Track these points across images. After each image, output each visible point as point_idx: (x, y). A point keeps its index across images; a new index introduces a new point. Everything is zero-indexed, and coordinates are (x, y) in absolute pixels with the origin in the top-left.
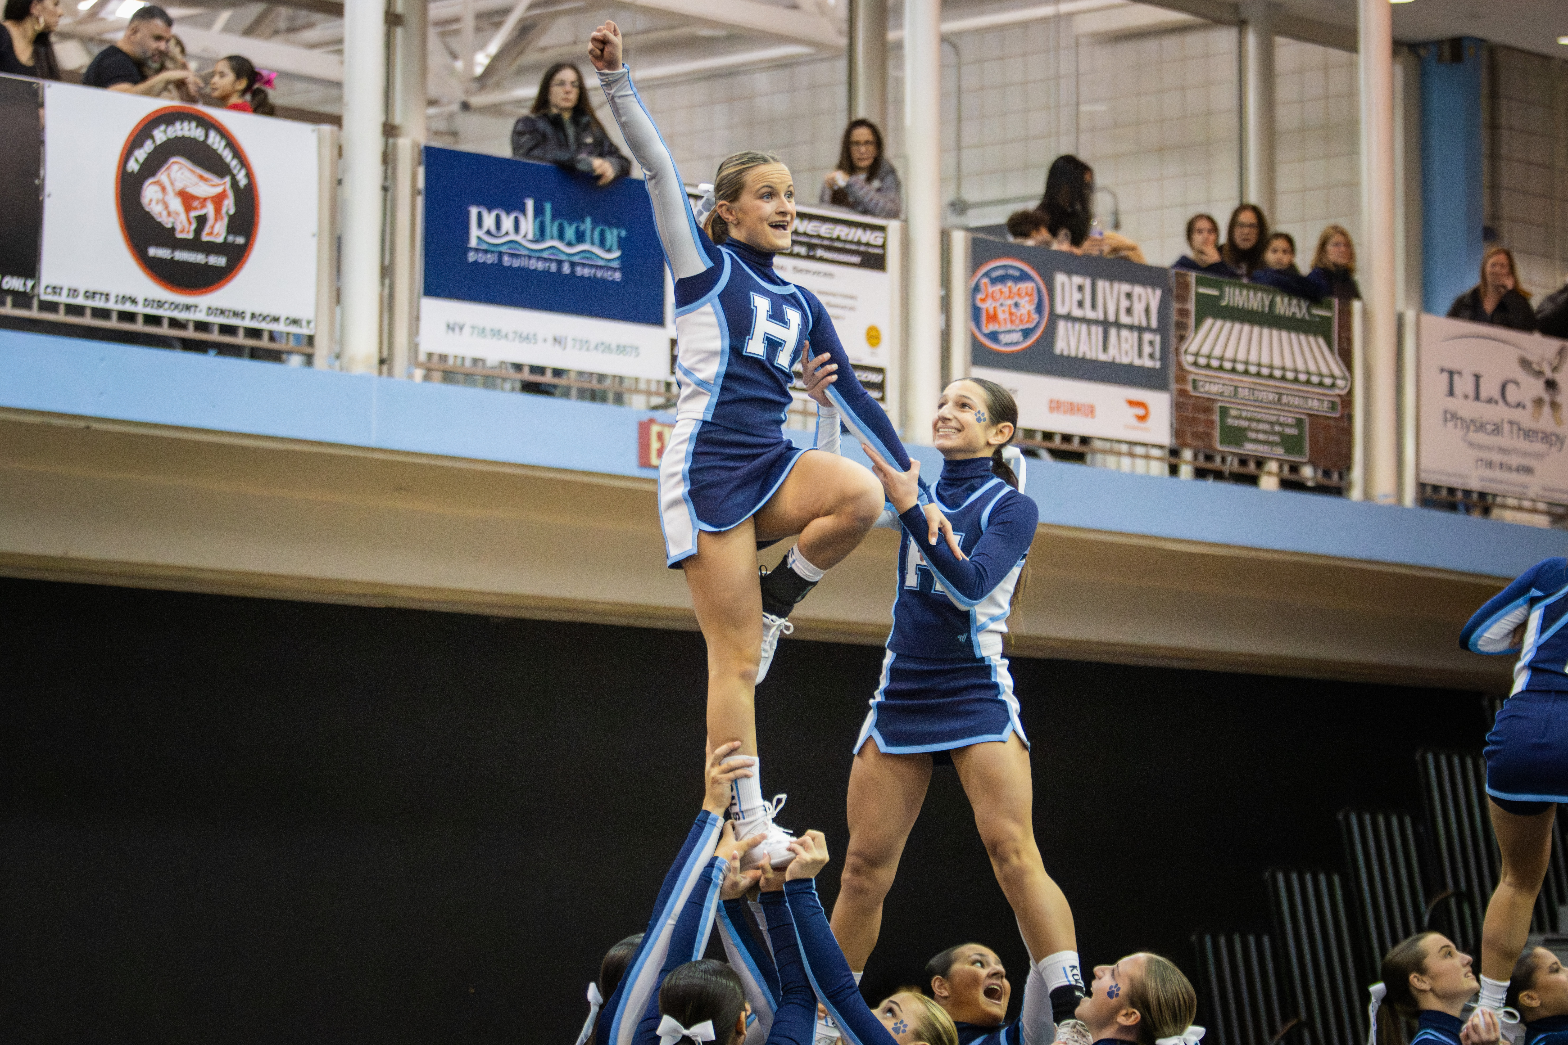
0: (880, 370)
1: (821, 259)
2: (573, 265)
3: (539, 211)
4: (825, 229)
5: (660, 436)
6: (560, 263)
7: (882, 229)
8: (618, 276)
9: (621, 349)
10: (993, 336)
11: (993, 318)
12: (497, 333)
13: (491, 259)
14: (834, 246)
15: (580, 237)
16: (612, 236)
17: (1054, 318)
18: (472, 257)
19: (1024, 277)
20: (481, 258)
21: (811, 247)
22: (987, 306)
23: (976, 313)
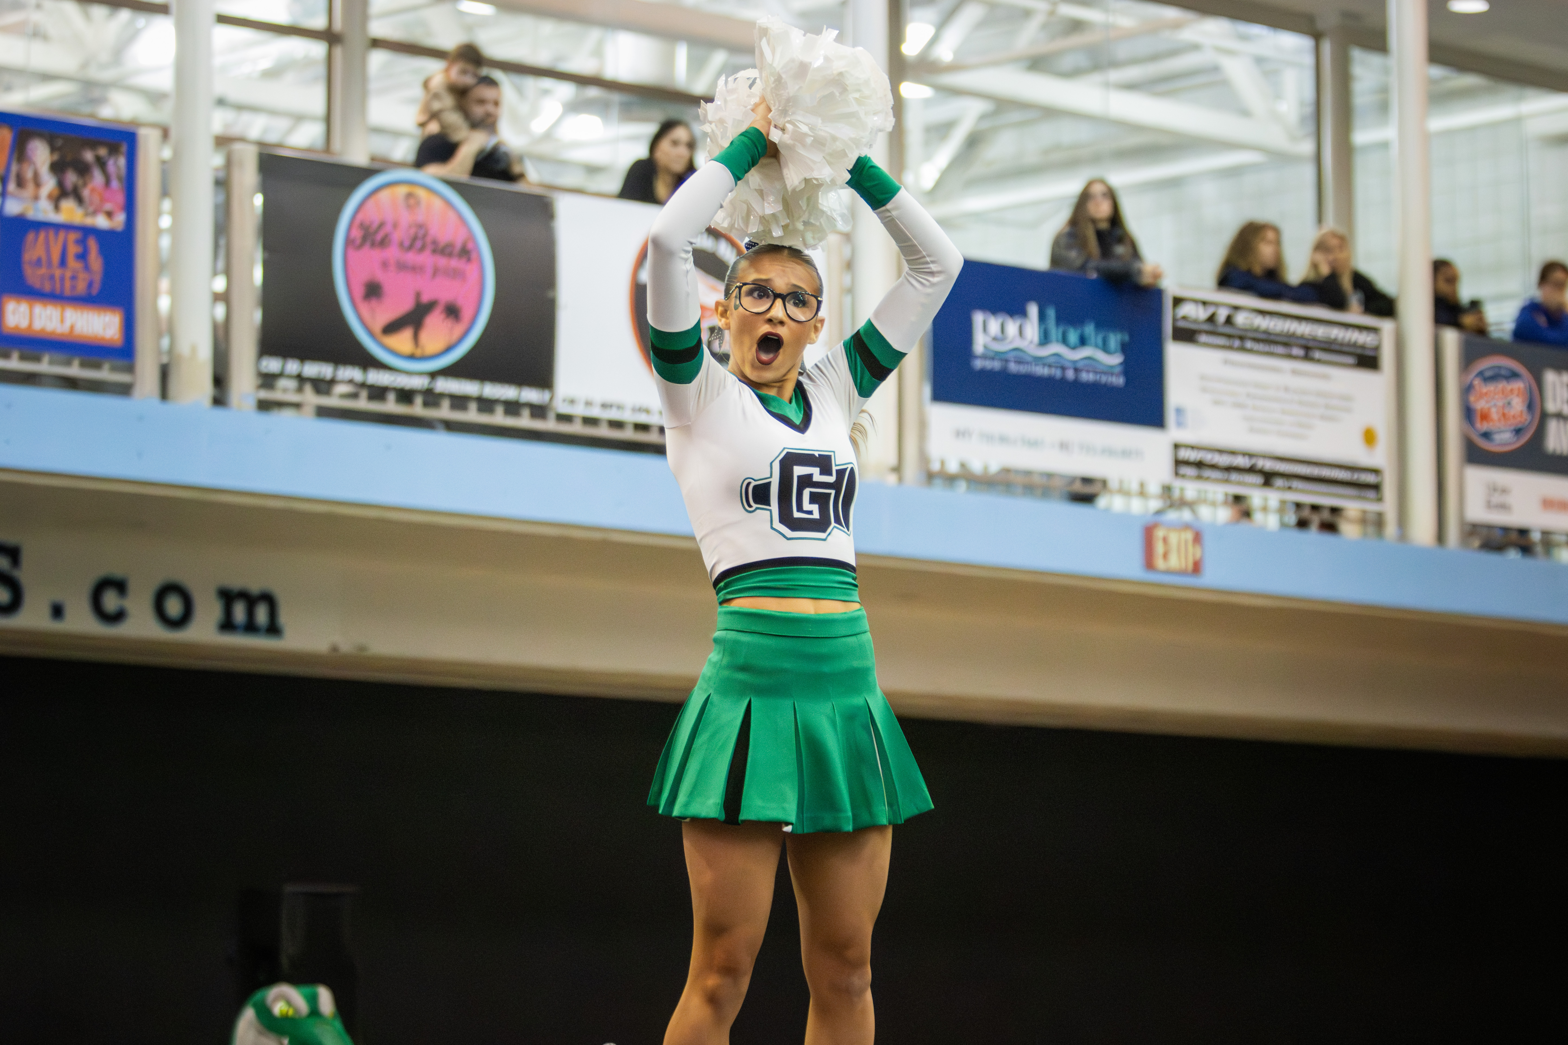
0: (1376, 471)
1: (1319, 361)
2: (1076, 370)
3: (1042, 317)
4: (1321, 332)
5: (1165, 540)
6: (1063, 369)
7: (1374, 330)
8: (1120, 381)
9: (1126, 454)
10: (1486, 435)
11: (1485, 417)
12: (1003, 439)
13: (996, 365)
14: (1331, 347)
15: (1083, 341)
16: (1114, 340)
17: (1544, 416)
18: (978, 364)
19: (1514, 375)
20: (989, 365)
21: (1307, 349)
22: (1479, 405)
23: (1468, 413)
